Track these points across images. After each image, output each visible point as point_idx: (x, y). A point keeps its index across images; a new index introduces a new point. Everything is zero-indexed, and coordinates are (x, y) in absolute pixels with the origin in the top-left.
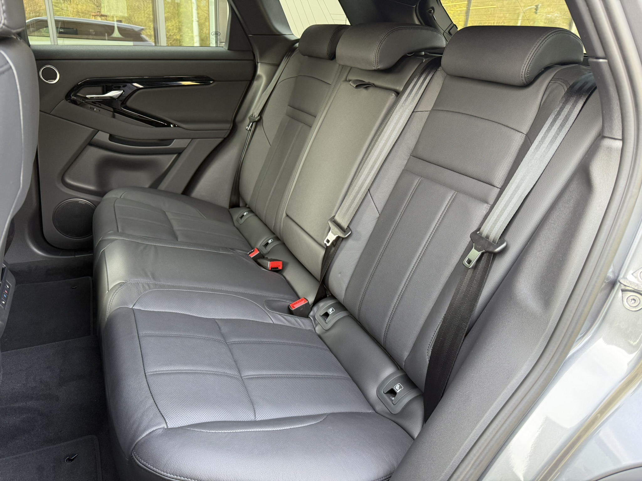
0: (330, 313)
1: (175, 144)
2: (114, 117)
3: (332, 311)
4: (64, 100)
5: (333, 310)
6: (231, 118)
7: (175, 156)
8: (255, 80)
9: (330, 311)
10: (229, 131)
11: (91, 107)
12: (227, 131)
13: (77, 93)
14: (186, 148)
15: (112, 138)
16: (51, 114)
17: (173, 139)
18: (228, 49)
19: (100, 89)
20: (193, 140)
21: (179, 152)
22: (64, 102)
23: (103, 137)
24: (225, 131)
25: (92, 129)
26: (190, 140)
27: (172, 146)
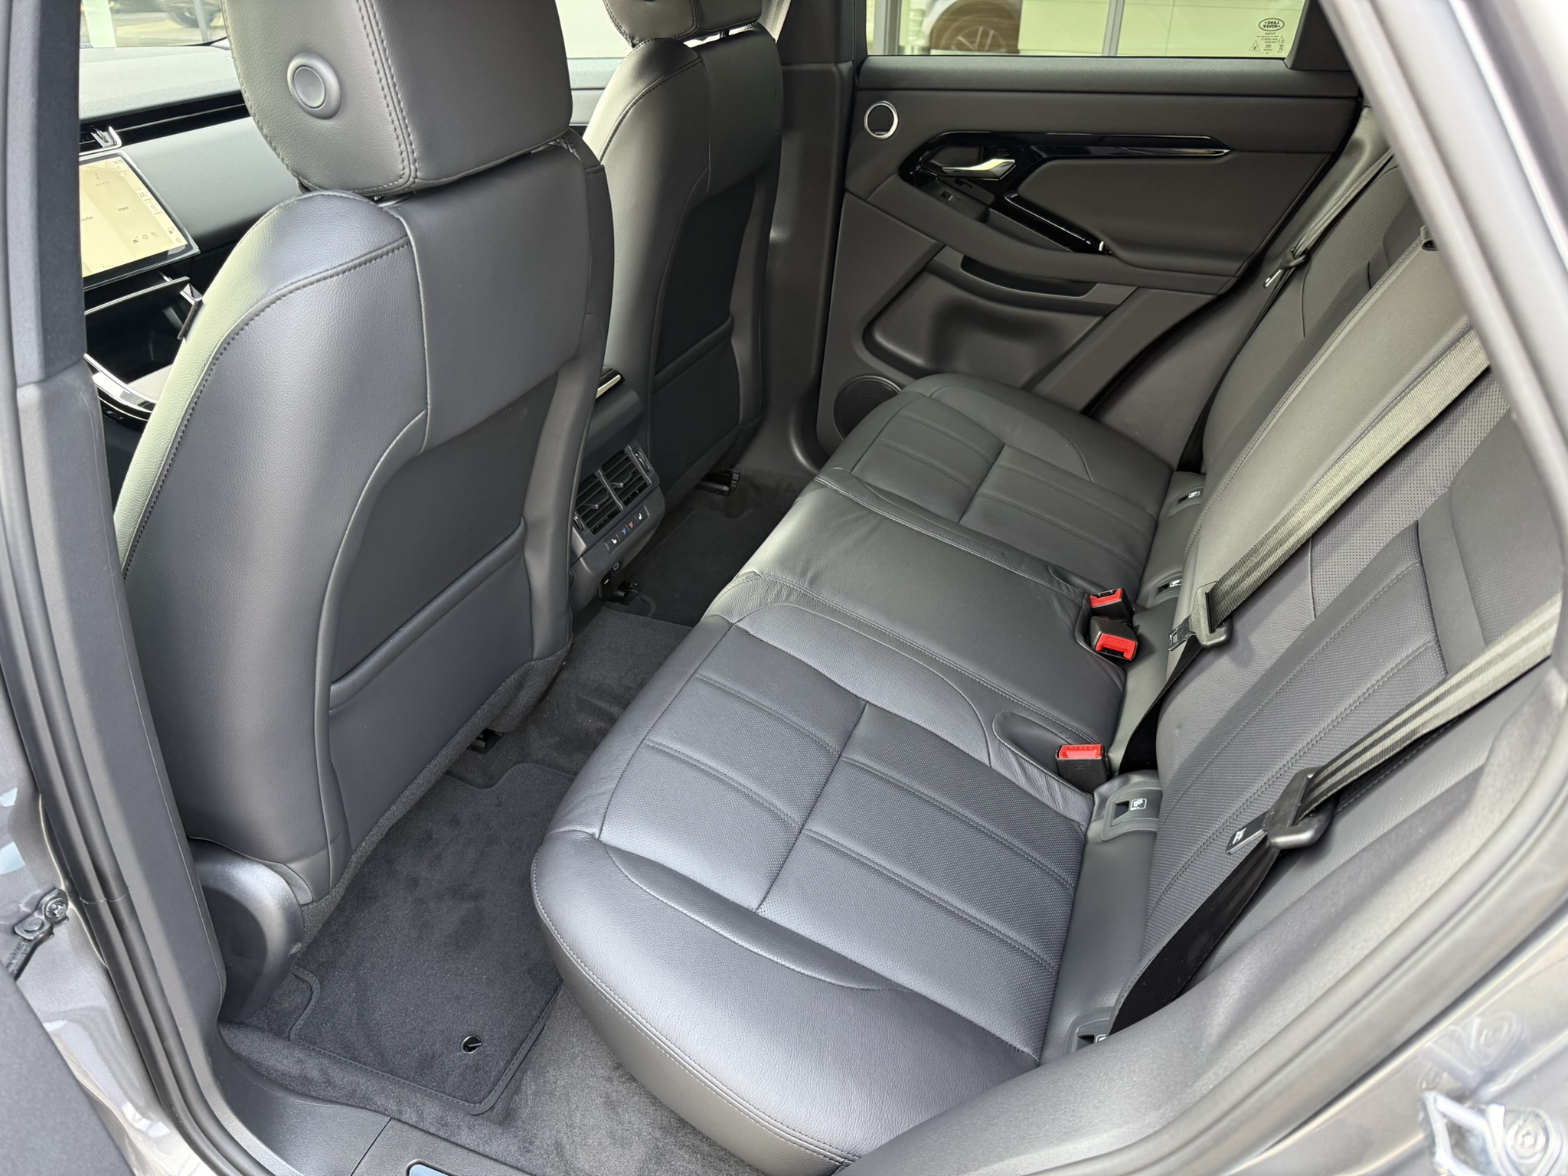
0: (1133, 807)
1: (1098, 294)
2: (984, 219)
3: (1139, 806)
4: (894, 176)
5: (1142, 805)
6: (1254, 246)
7: (1097, 319)
8: (1343, 153)
9: (1136, 804)
10: (1234, 280)
11: (944, 193)
12: (1228, 278)
13: (932, 156)
14: (1119, 306)
15: (968, 263)
16: (868, 200)
17: (1095, 283)
18: (1293, 68)
19: (974, 152)
20: (1140, 289)
21: (1104, 312)
22: (894, 178)
23: (951, 259)
24: (1223, 278)
25: (933, 241)
26: (1134, 288)
27: (1092, 296)
